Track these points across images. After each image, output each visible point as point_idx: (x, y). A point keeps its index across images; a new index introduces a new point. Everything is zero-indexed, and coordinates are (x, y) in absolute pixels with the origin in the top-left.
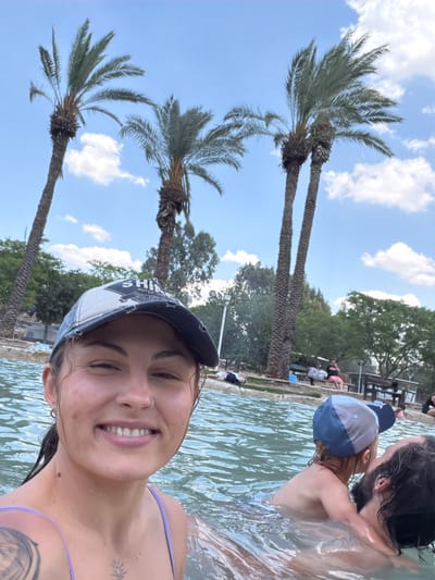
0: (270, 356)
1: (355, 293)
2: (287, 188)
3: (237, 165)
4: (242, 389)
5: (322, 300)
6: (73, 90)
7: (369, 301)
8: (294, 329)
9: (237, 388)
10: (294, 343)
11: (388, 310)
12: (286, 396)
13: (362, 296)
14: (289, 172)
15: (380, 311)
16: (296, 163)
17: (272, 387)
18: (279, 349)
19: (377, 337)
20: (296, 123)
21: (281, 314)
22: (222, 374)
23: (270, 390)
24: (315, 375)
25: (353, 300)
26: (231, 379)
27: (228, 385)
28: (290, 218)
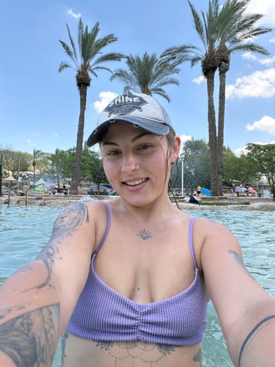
0: (212, 184)
1: (249, 144)
2: (208, 88)
3: (177, 83)
4: (201, 206)
5: (230, 151)
6: (84, 60)
7: (258, 147)
8: (222, 167)
9: (198, 206)
10: (223, 175)
11: (270, 150)
12: (229, 206)
13: (254, 145)
14: (208, 78)
15: (265, 151)
16: (211, 71)
17: (216, 201)
18: (216, 180)
19: (266, 165)
20: (207, 49)
21: (215, 160)
22: (188, 199)
23: (217, 204)
24: (239, 191)
25: (249, 148)
26: (193, 201)
27: (192, 205)
28: (213, 104)
